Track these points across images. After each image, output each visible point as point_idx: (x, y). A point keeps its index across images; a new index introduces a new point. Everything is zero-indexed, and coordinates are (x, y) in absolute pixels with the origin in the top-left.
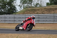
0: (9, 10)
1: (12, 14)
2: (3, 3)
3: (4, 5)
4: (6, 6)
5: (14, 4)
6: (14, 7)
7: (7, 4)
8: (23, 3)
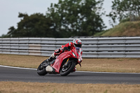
0: (85, 26)
1: (92, 35)
2: (69, 8)
3: (74, 13)
4: (77, 15)
5: (97, 11)
6: (98, 18)
7: (79, 12)
8: (119, 9)
